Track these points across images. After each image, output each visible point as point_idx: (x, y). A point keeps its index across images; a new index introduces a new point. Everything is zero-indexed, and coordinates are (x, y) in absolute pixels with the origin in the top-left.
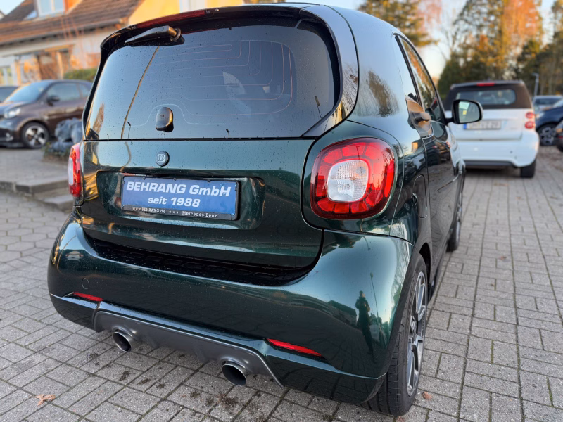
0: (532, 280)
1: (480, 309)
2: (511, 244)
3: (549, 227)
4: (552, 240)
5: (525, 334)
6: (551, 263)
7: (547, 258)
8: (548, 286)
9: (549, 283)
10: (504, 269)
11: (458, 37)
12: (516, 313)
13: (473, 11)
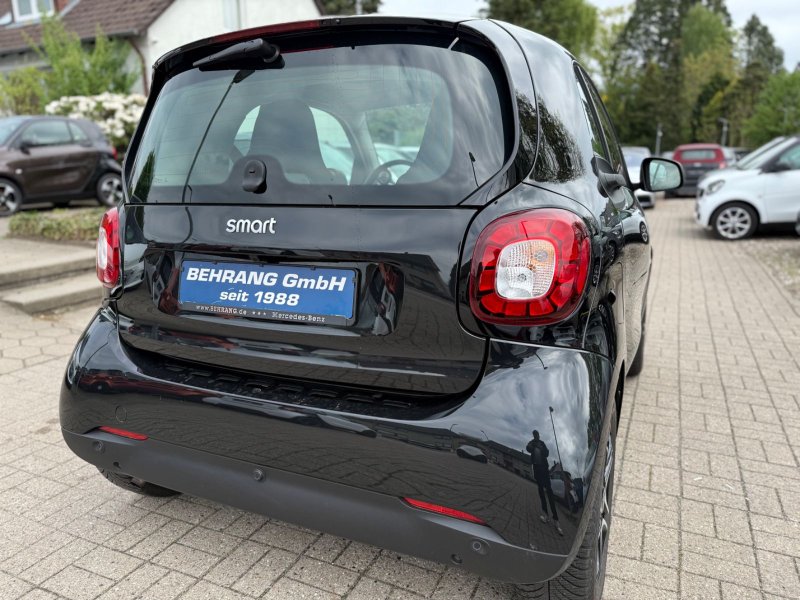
0: (706, 425)
1: (630, 472)
2: (679, 370)
3: (734, 344)
4: (737, 364)
5: (692, 511)
6: (733, 400)
7: (728, 391)
8: (727, 435)
9: (729, 431)
10: (667, 409)
11: (619, 66)
12: (681, 478)
13: (640, 32)
